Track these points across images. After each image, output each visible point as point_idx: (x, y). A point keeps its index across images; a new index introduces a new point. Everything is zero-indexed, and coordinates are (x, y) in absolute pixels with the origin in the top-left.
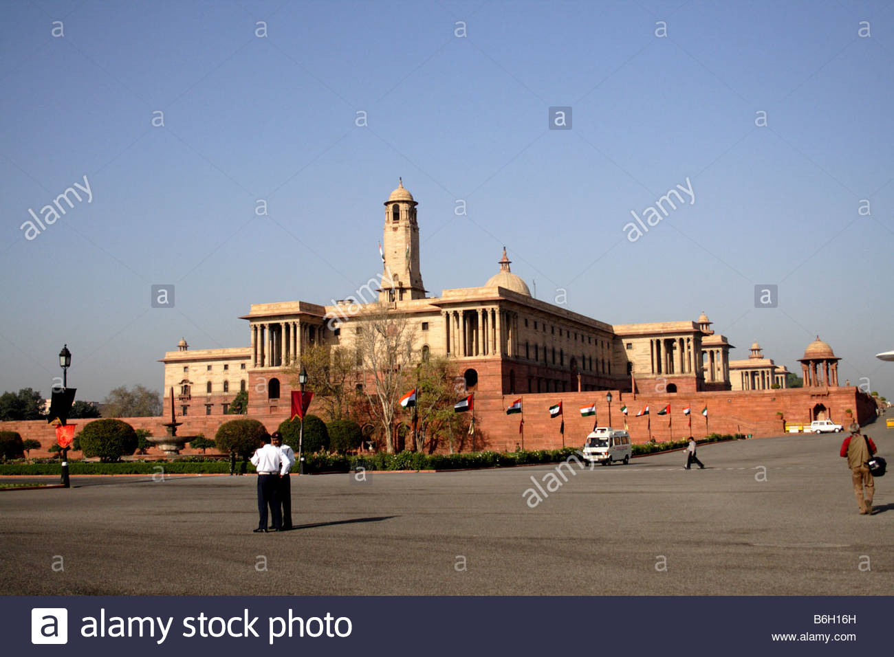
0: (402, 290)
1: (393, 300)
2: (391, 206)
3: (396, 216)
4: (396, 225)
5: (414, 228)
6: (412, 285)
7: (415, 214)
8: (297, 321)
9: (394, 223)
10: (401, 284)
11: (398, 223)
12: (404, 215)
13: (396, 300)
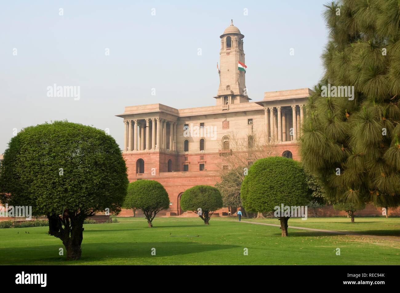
0: (233, 96)
1: (227, 103)
2: (225, 38)
3: (229, 45)
4: (229, 51)
5: (241, 53)
6: (240, 93)
7: (242, 44)
8: (157, 118)
9: (227, 50)
10: (232, 92)
11: (230, 49)
12: (234, 44)
13: (228, 104)
